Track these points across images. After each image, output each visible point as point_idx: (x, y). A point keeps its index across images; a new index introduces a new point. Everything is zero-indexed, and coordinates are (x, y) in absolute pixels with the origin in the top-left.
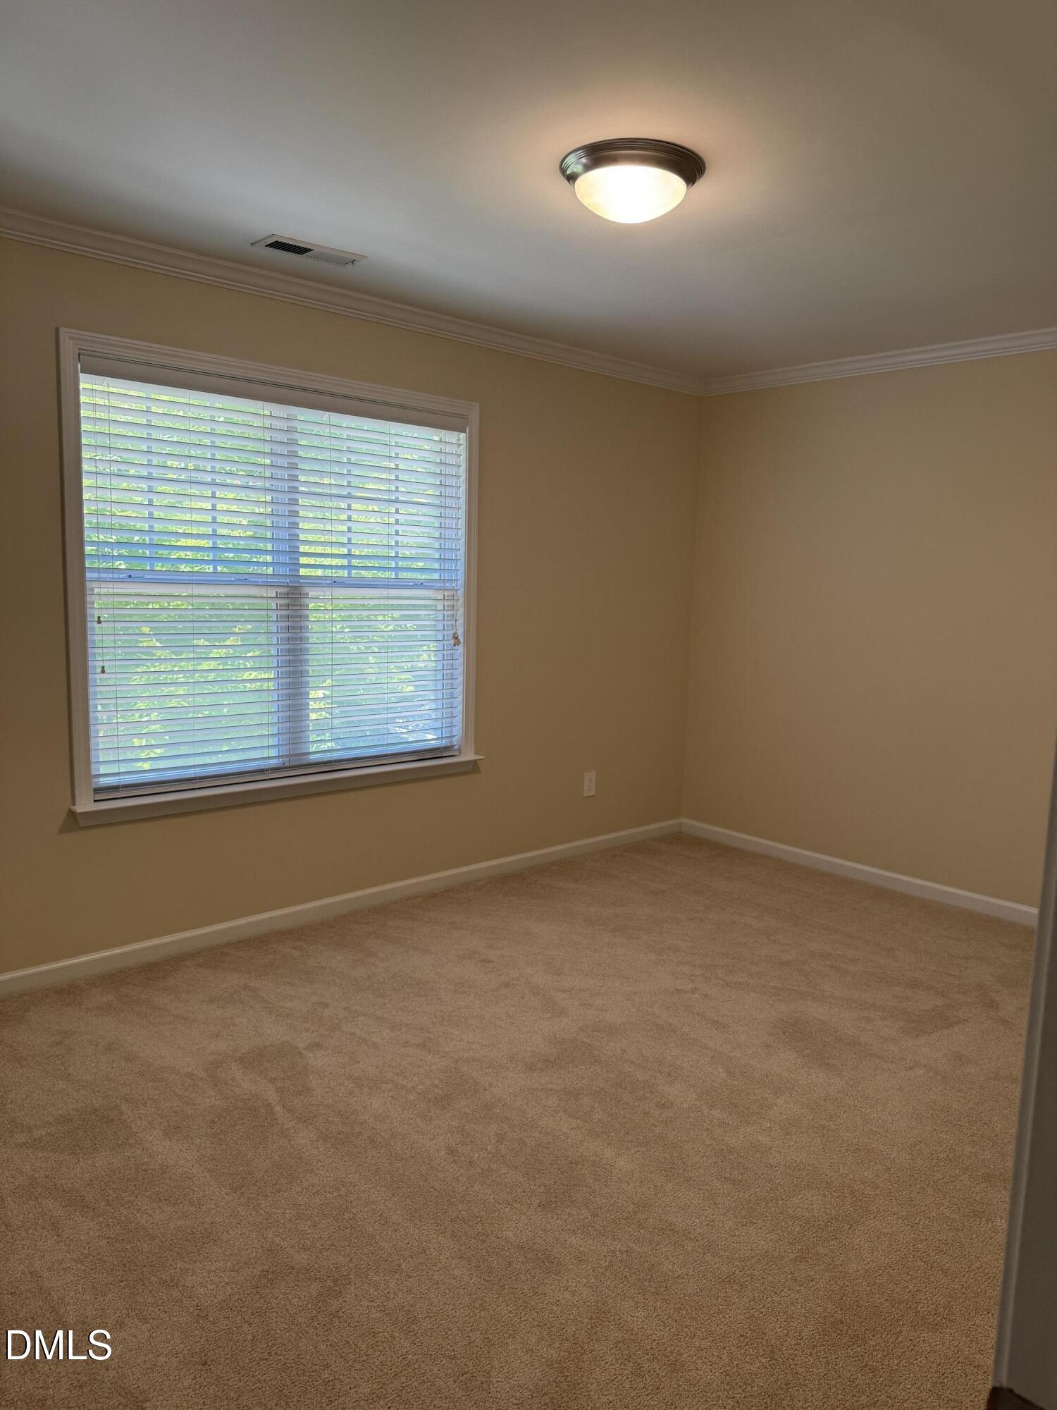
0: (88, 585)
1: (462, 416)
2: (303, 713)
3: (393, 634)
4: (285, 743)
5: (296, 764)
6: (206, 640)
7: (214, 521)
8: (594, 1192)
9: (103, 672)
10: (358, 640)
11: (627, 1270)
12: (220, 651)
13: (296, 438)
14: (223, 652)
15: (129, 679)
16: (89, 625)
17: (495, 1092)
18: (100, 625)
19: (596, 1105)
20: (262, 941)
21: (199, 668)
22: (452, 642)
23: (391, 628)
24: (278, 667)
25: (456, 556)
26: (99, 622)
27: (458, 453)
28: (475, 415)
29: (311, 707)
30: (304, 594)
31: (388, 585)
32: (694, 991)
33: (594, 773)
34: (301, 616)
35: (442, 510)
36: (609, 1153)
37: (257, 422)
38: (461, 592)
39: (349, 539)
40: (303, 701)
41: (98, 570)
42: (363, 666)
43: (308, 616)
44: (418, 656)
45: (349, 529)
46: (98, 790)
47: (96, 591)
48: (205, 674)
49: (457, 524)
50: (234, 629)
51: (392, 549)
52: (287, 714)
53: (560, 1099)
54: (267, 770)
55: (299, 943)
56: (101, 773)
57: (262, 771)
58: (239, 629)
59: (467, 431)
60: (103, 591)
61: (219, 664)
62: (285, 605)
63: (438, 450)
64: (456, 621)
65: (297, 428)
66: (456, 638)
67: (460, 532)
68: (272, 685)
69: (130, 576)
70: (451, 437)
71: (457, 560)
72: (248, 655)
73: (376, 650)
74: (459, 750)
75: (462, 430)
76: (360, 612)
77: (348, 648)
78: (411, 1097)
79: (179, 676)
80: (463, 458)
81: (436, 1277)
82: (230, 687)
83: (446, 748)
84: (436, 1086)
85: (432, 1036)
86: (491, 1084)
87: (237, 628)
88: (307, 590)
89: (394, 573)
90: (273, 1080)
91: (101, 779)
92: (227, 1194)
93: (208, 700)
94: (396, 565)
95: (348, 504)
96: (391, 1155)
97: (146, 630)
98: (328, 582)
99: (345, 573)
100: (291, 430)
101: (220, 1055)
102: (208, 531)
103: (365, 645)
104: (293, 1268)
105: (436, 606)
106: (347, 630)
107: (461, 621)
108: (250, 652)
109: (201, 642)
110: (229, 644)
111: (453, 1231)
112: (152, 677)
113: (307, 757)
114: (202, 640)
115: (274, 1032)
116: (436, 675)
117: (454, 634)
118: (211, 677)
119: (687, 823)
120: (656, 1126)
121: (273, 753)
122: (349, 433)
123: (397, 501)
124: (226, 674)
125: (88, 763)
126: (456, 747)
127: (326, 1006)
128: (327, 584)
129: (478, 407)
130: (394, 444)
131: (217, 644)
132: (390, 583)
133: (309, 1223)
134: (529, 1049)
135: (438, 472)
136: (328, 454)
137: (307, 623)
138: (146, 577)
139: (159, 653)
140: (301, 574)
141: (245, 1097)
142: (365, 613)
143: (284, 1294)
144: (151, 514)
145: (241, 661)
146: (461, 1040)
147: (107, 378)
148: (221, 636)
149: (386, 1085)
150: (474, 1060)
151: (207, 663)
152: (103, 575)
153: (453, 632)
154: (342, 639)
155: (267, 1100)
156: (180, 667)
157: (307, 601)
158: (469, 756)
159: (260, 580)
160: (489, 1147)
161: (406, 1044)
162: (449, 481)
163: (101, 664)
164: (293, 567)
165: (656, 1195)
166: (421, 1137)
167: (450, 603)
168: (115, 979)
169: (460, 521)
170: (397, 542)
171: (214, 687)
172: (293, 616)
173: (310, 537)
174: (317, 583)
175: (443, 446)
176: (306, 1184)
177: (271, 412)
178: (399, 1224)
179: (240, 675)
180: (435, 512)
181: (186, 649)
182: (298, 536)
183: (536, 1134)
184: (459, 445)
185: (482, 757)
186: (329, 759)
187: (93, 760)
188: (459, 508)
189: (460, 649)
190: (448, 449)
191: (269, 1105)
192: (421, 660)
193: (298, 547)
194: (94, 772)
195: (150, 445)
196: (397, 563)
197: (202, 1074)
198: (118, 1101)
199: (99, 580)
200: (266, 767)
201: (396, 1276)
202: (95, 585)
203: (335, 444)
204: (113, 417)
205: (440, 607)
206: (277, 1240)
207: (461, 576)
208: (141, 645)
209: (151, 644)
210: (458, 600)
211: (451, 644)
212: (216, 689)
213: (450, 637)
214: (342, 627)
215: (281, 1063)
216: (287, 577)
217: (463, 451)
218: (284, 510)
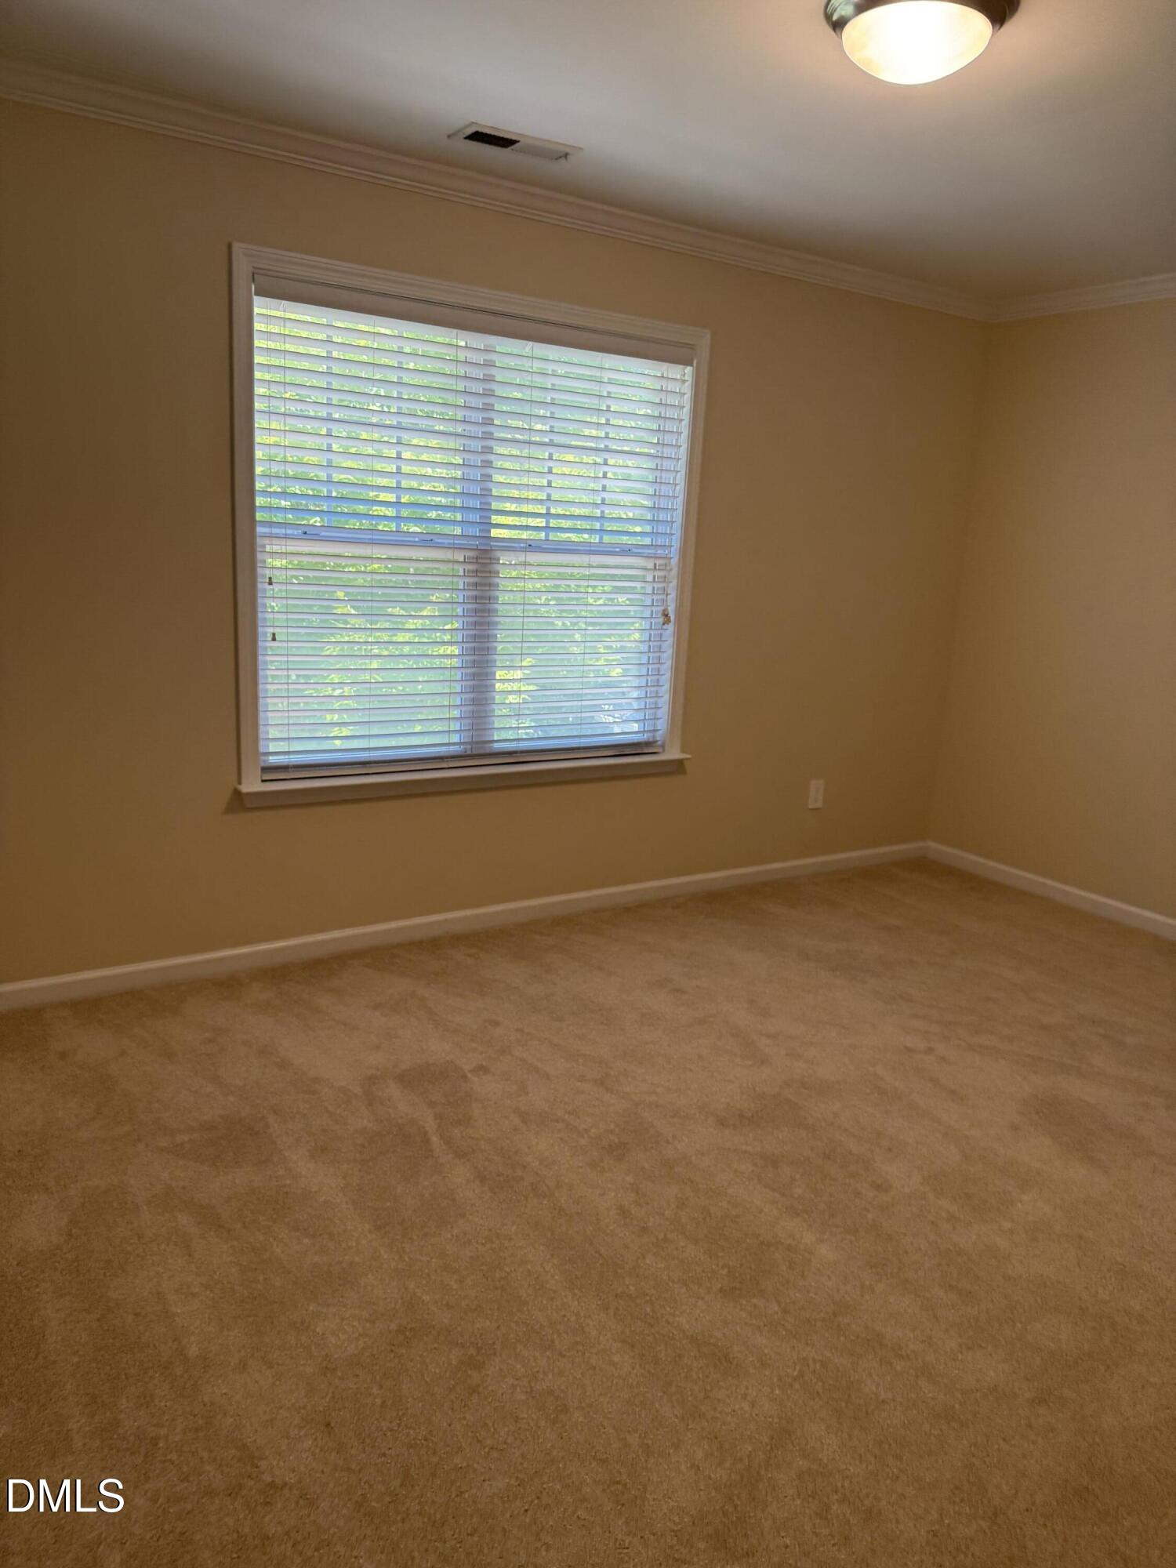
0: (259, 541)
1: (691, 347)
2: (488, 695)
3: (603, 609)
4: (467, 728)
5: (478, 753)
6: (402, 608)
7: (399, 472)
8: (788, 1282)
9: (274, 639)
10: (564, 614)
11: (820, 1384)
12: (415, 621)
13: (494, 374)
14: (419, 623)
15: (322, 649)
16: (260, 586)
17: (679, 1147)
18: (271, 587)
19: (798, 1177)
20: (433, 945)
21: (394, 639)
22: (661, 620)
23: (601, 602)
24: (463, 642)
25: (672, 517)
26: (270, 583)
27: (682, 391)
28: (704, 343)
29: (497, 689)
30: (494, 559)
31: (590, 550)
32: (930, 1050)
33: (821, 782)
34: (490, 585)
35: (659, 461)
36: (808, 1238)
37: (450, 354)
38: (674, 561)
39: (549, 495)
40: (489, 682)
41: (270, 524)
42: (567, 645)
43: (498, 585)
44: (628, 635)
45: (550, 483)
46: (266, 769)
47: (268, 548)
48: (400, 647)
49: (675, 478)
50: (431, 597)
51: (598, 508)
52: (471, 696)
53: (755, 1165)
54: (447, 758)
55: (474, 951)
56: (270, 751)
57: (441, 758)
58: (437, 597)
59: (695, 364)
60: (276, 548)
61: (415, 636)
62: (473, 572)
63: (660, 388)
64: (667, 595)
65: (495, 362)
66: (665, 615)
67: (678, 487)
68: (455, 662)
69: (305, 533)
70: (675, 371)
71: (673, 522)
72: (446, 627)
73: (584, 626)
74: (663, 746)
75: (687, 362)
76: (568, 582)
77: (553, 623)
78: (583, 1142)
79: (373, 647)
80: (687, 397)
81: (593, 1361)
82: (426, 662)
83: (648, 744)
84: (612, 1132)
85: (612, 1073)
86: (674, 1137)
87: (435, 597)
88: (498, 554)
89: (598, 536)
90: (432, 1104)
91: (271, 758)
92: (370, 1232)
93: (402, 676)
94: (600, 527)
95: (550, 454)
96: (555, 1209)
97: (340, 594)
98: (522, 545)
99: (542, 535)
100: (489, 364)
101: (378, 1069)
102: (392, 483)
103: (571, 620)
104: (433, 1327)
105: (644, 576)
106: (552, 603)
107: (672, 596)
108: (448, 624)
109: (397, 611)
110: (425, 614)
111: (617, 1309)
112: (346, 647)
113: (491, 745)
114: (398, 609)
115: (438, 1049)
116: (640, 658)
117: (664, 610)
118: (406, 650)
119: (935, 848)
120: (868, 1211)
121: (455, 738)
122: (555, 368)
123: (607, 450)
124: (421, 647)
125: (256, 739)
126: (659, 743)
127: (496, 1024)
128: (521, 547)
129: (708, 336)
130: (606, 380)
131: (413, 613)
132: (593, 549)
133: (456, 1277)
134: (723, 1100)
135: (657, 414)
136: (529, 392)
137: (497, 593)
138: (323, 534)
139: (353, 621)
140: (492, 535)
141: (400, 1121)
142: (573, 584)
143: (421, 1356)
144: (329, 461)
145: (438, 634)
146: (644, 1081)
147: (283, 302)
148: (419, 605)
149: (556, 1124)
150: (657, 1106)
151: (403, 634)
152: (275, 531)
153: (663, 608)
154: (547, 612)
155: (424, 1127)
156: (375, 637)
157: (498, 567)
158: (673, 753)
159: (446, 541)
160: (667, 1212)
161: (582, 1078)
162: (669, 426)
163: (271, 630)
164: (482, 527)
165: (862, 1296)
166: (590, 1190)
167: (661, 573)
168: (277, 974)
169: (679, 474)
170: (603, 500)
171: (409, 661)
172: (481, 585)
173: (505, 492)
174: (510, 545)
175: (664, 383)
176: (456, 1231)
177: (466, 343)
178: (555, 1292)
179: (437, 649)
180: (651, 464)
181: (382, 618)
182: (491, 490)
183: (725, 1204)
184: (684, 381)
185: (688, 756)
186: (515, 749)
187: (262, 736)
188: (678, 459)
189: (671, 628)
190: (671, 386)
191: (426, 1133)
192: (633, 639)
193: (490, 504)
194: (262, 750)
195: (330, 380)
196: (602, 525)
197: (358, 1090)
198: (265, 1111)
199: (271, 536)
200: (447, 754)
201: (548, 1353)
202: (266, 541)
203: (539, 381)
204: (289, 347)
205: (649, 578)
206: (419, 1292)
207: (676, 542)
208: (335, 611)
209: (345, 611)
210: (671, 570)
211: (659, 623)
212: (411, 663)
213: (660, 615)
214: (546, 599)
215: (443, 1086)
216: (476, 539)
217: (687, 389)
218: (477, 459)
